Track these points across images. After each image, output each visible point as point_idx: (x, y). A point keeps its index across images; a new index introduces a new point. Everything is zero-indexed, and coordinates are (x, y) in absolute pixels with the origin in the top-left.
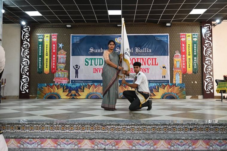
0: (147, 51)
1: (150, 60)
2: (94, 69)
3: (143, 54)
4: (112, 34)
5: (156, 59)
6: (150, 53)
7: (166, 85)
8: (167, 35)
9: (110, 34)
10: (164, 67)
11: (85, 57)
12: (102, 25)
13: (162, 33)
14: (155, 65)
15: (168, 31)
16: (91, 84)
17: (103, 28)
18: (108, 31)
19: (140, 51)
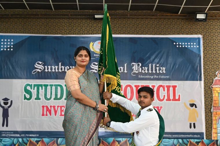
0: (156, 70)
1: (164, 90)
2: (43, 107)
3: (148, 77)
4: (82, 34)
5: (176, 88)
6: (163, 74)
7: (196, 142)
8: (199, 39)
9: (78, 34)
10: (192, 105)
11: (25, 82)
12: (62, 15)
13: (187, 34)
14: (173, 100)
15: (201, 30)
16: (36, 139)
17: (66, 21)
18: (75, 28)
19: (142, 69)
